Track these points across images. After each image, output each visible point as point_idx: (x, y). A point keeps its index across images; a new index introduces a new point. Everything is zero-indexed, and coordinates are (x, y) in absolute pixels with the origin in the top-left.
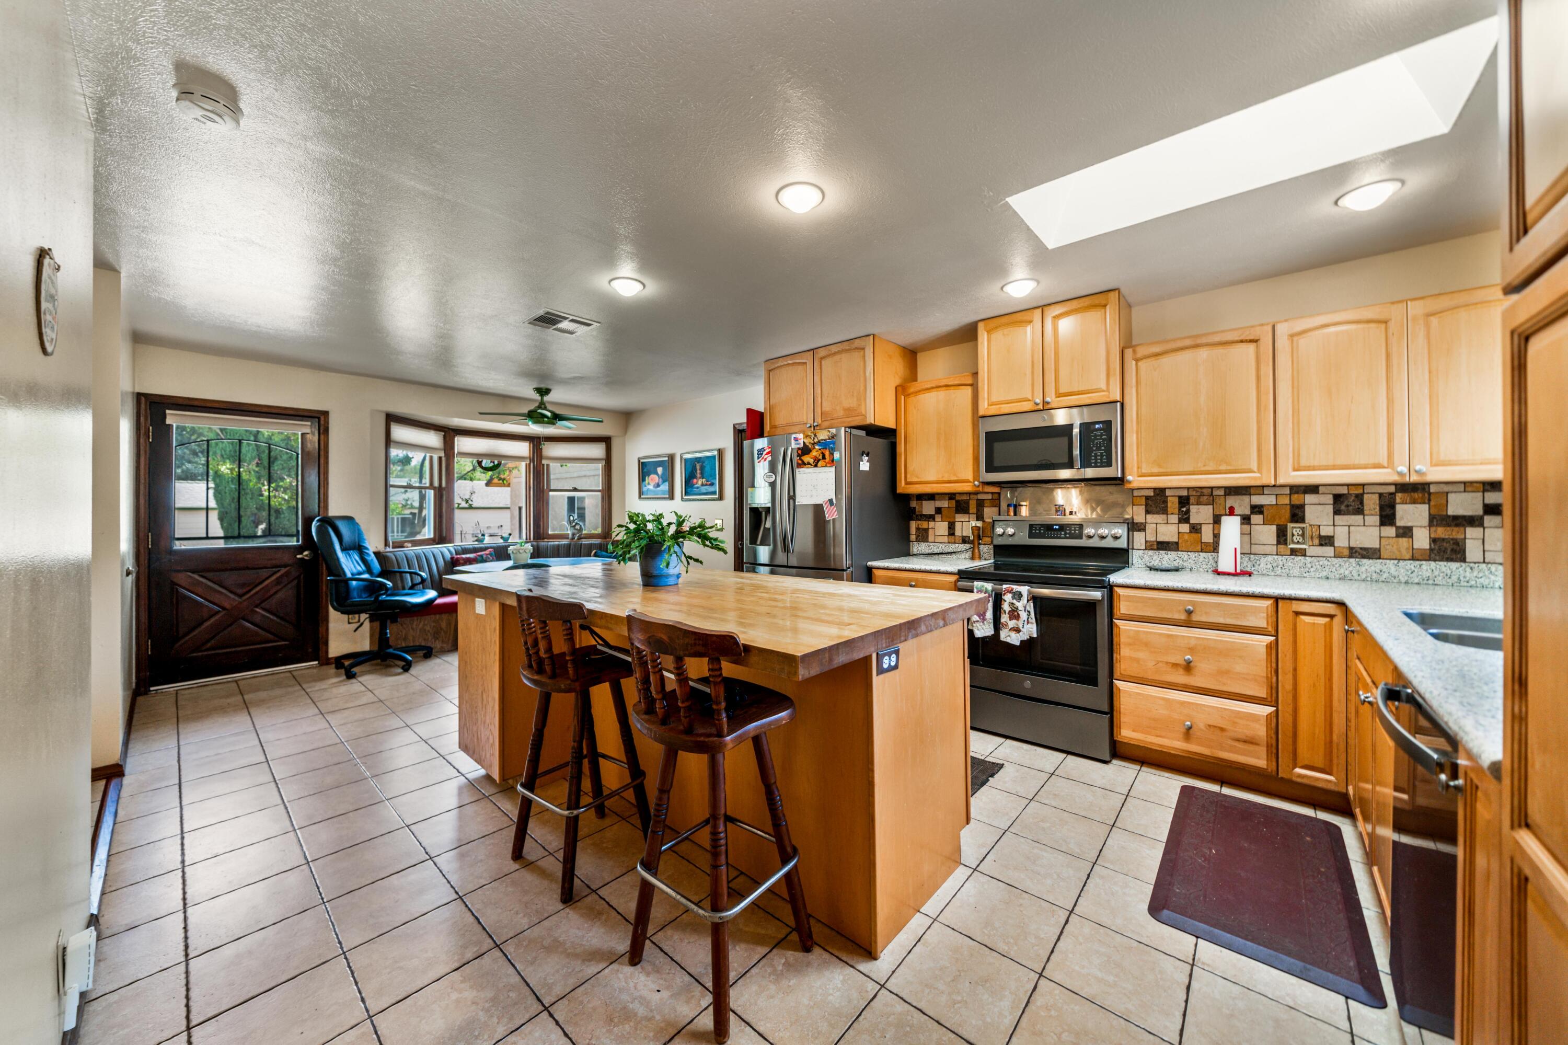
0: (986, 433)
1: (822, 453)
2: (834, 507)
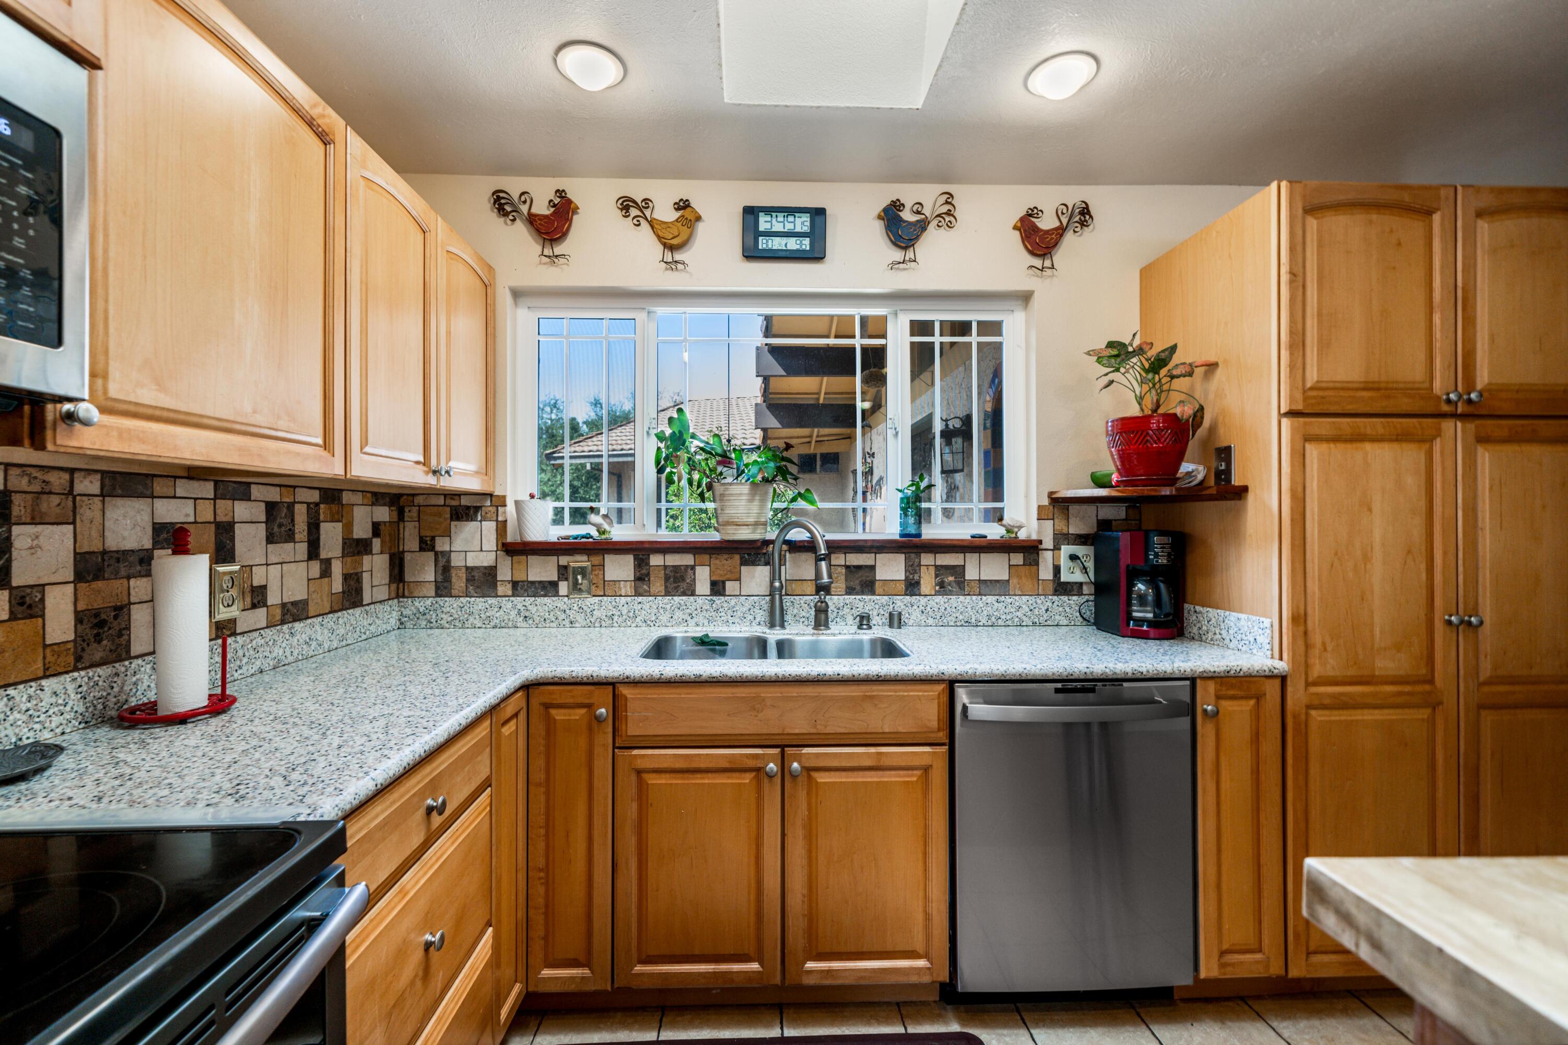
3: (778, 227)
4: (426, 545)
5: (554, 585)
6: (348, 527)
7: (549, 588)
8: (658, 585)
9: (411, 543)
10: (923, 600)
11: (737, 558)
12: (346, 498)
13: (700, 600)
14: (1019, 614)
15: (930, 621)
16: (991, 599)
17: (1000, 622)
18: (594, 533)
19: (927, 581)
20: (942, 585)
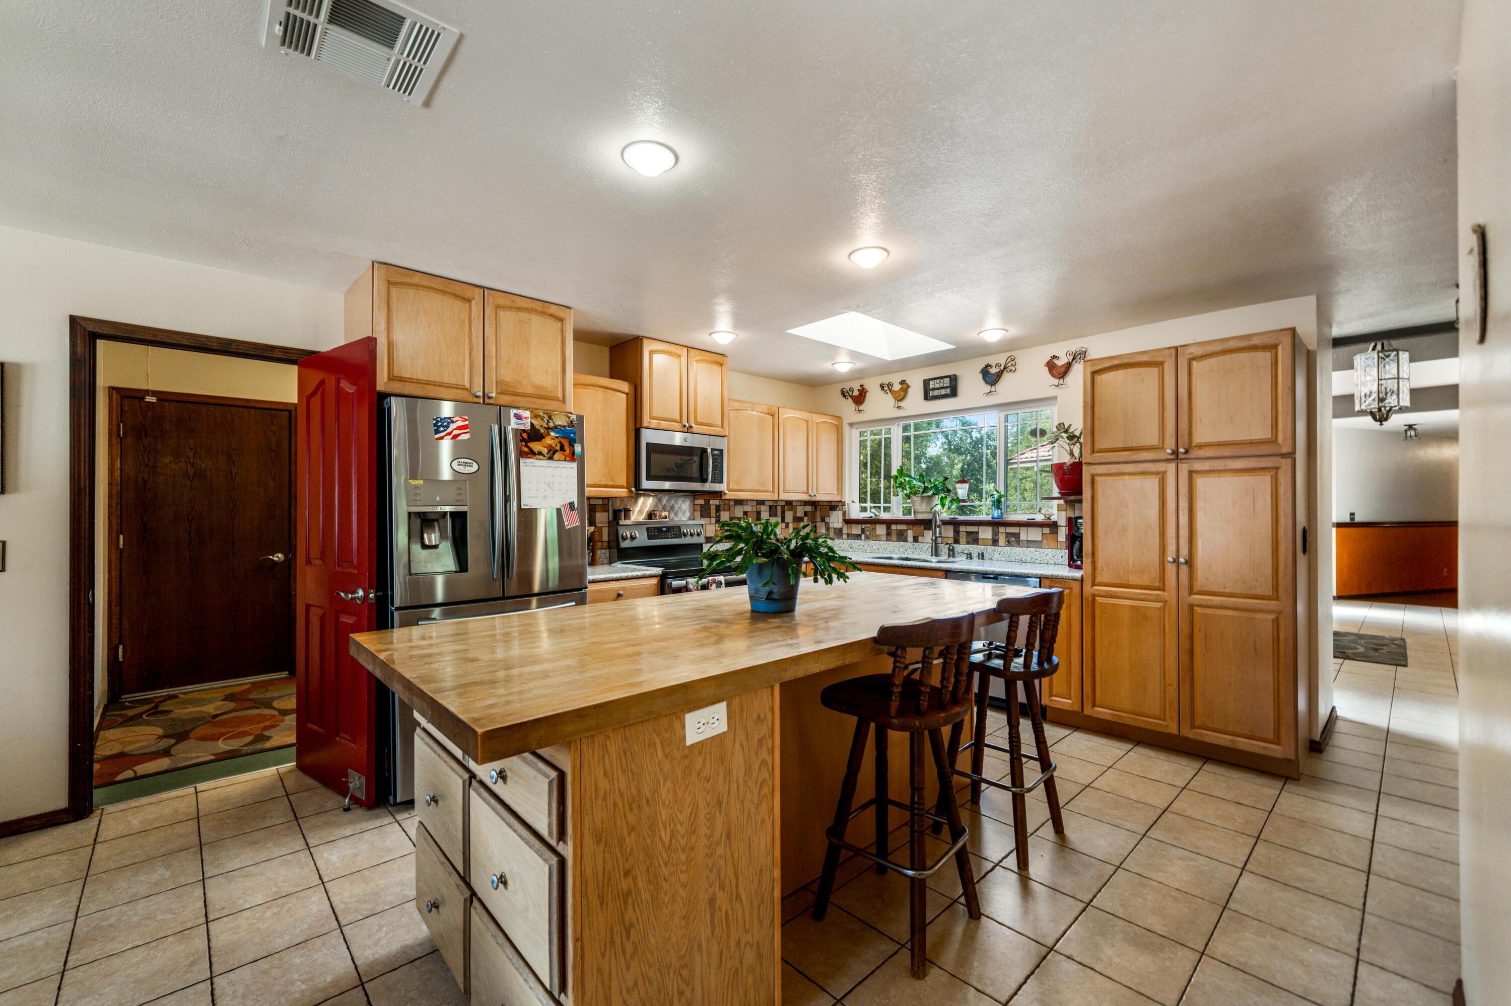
0: (647, 443)
1: (560, 442)
2: (575, 512)
3: (937, 386)
4: (823, 520)
5: (860, 535)
6: (795, 513)
7: (858, 537)
8: (894, 537)
9: (819, 519)
10: (1000, 549)
11: (923, 527)
12: (794, 504)
13: (909, 544)
14: (1047, 558)
15: (1003, 559)
16: (1033, 550)
17: (1037, 561)
18: (873, 516)
19: (1002, 540)
20: (1009, 542)
